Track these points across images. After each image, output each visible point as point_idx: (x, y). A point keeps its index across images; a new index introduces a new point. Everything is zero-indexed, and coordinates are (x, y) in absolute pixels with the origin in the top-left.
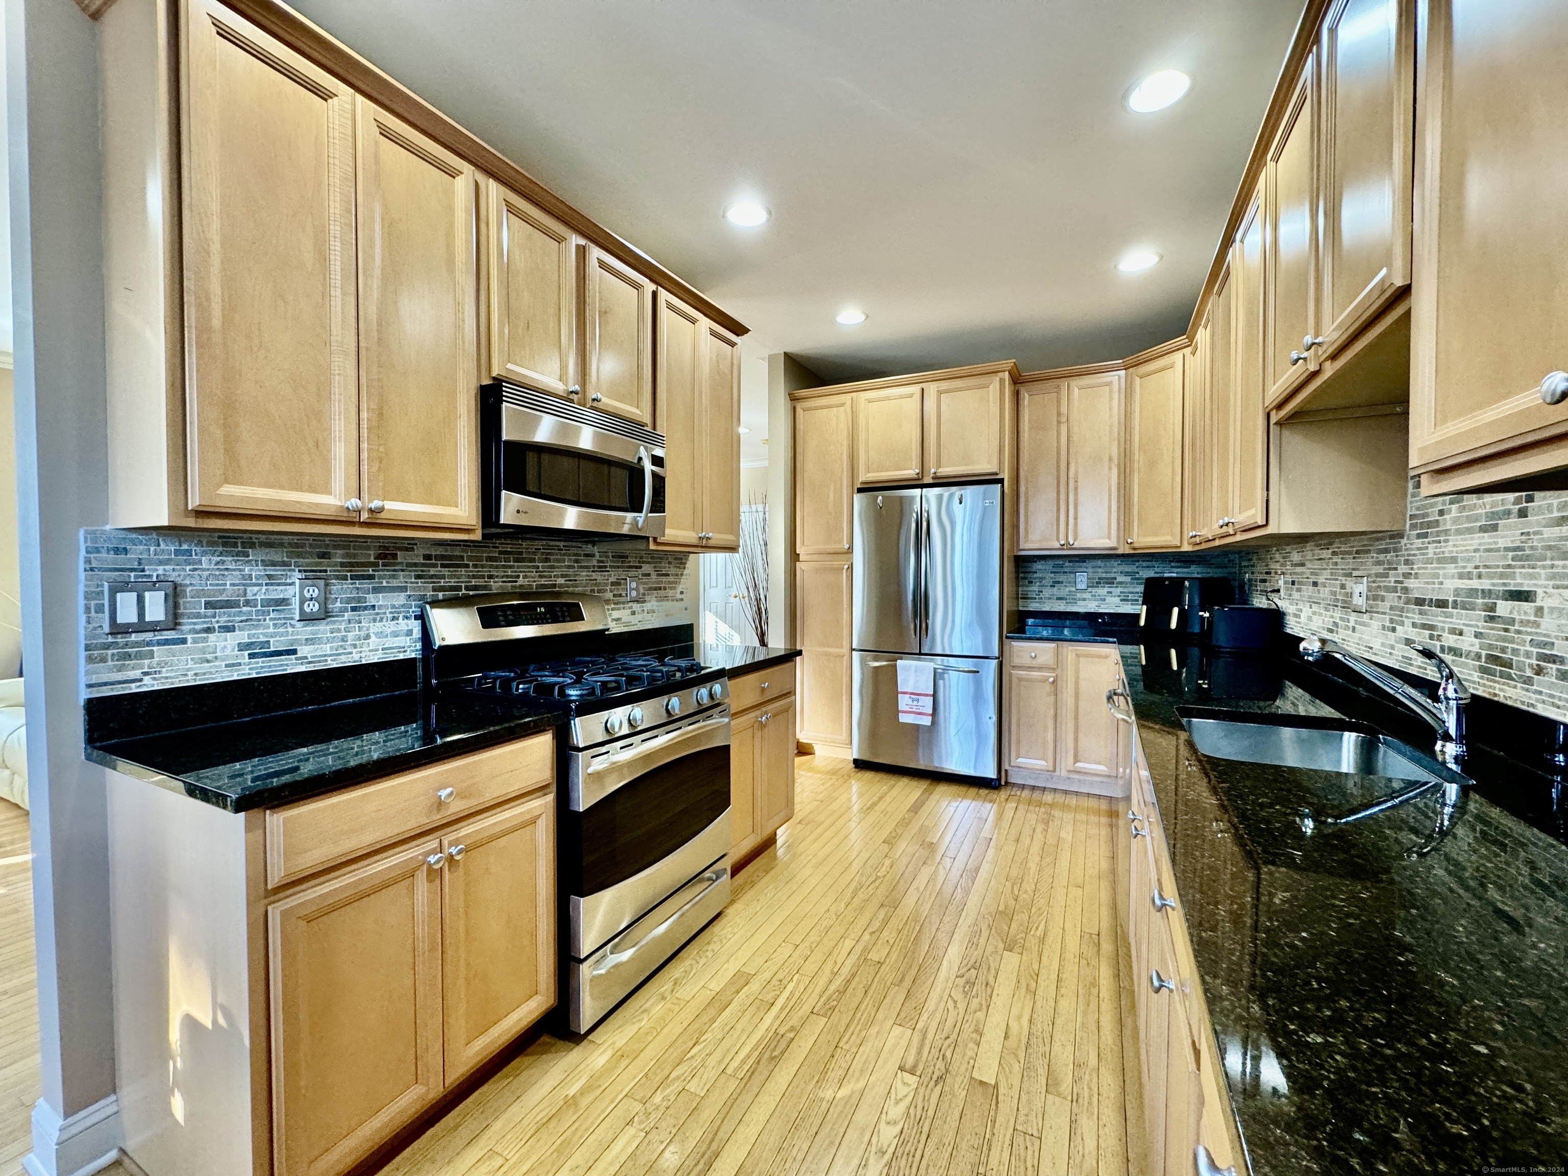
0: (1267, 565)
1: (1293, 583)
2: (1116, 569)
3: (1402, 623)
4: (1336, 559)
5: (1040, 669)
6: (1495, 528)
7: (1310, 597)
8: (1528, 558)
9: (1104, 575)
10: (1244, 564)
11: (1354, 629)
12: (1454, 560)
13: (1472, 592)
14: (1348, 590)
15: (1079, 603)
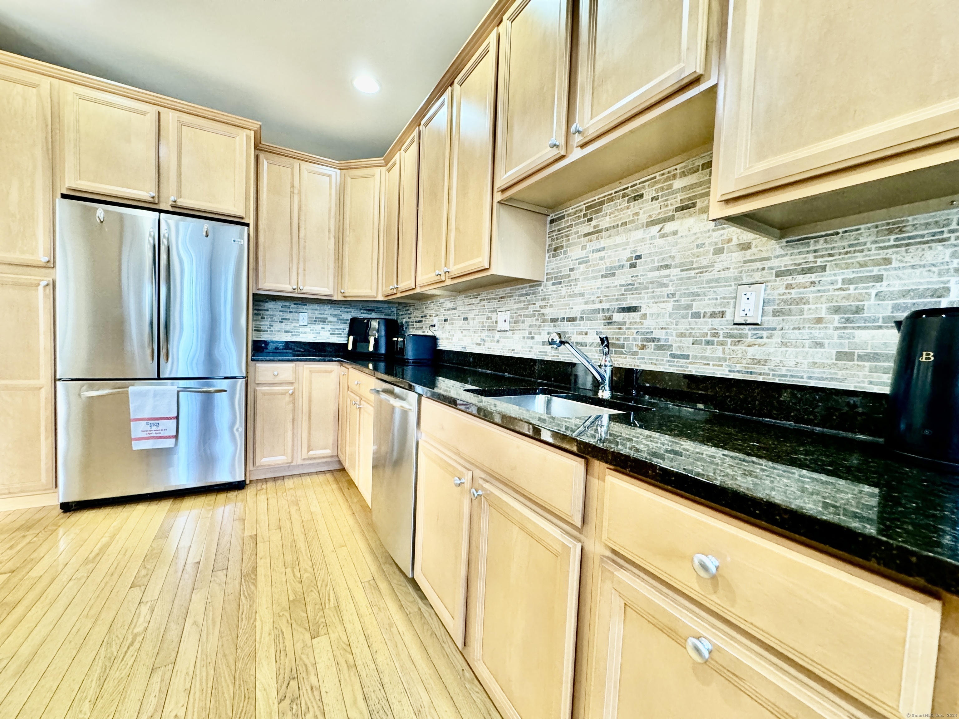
0: (423, 312)
1: (446, 320)
2: (327, 311)
3: (540, 334)
4: (483, 303)
5: (281, 384)
6: (613, 275)
7: (461, 327)
8: (636, 289)
9: (319, 316)
10: (401, 313)
11: (498, 341)
12: (582, 295)
13: (596, 311)
14: (494, 320)
15: (301, 335)
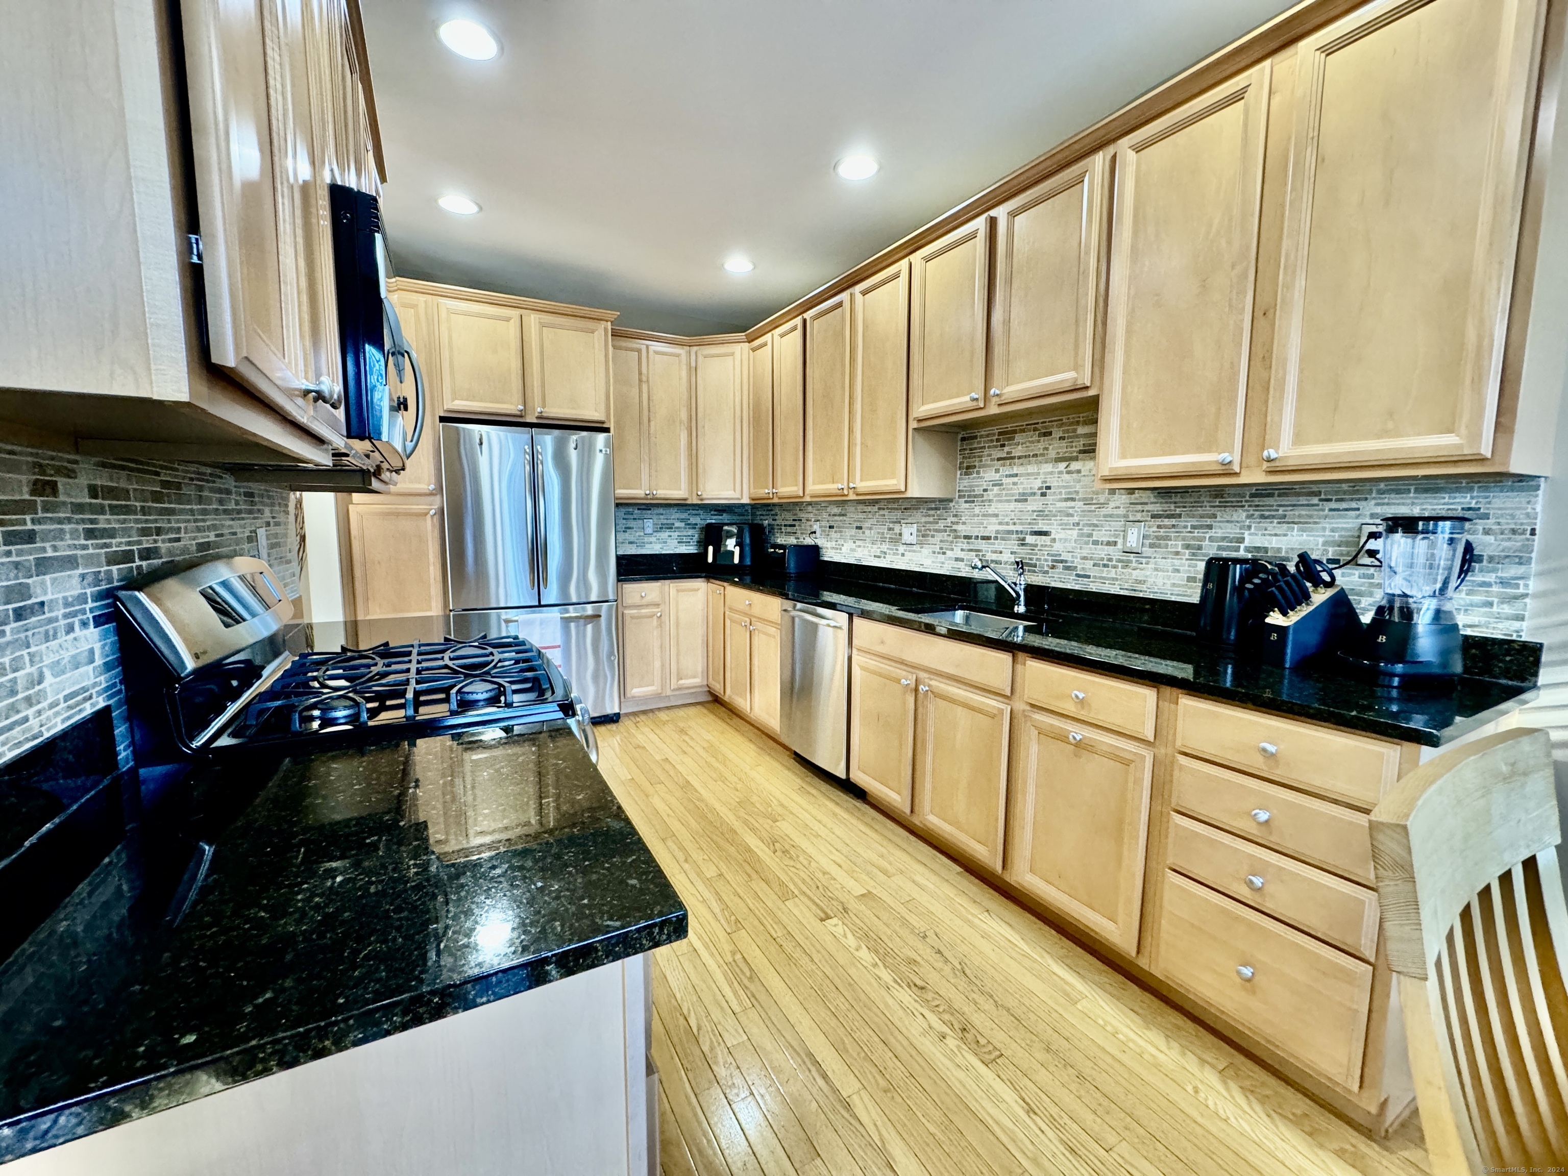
0: (795, 515)
1: (831, 527)
2: (673, 516)
3: (952, 550)
4: (882, 512)
5: (647, 606)
6: (1026, 500)
7: (853, 536)
8: (1047, 515)
9: (665, 521)
10: (758, 513)
11: (903, 555)
12: (997, 516)
13: (1010, 532)
14: (897, 531)
15: (647, 546)
